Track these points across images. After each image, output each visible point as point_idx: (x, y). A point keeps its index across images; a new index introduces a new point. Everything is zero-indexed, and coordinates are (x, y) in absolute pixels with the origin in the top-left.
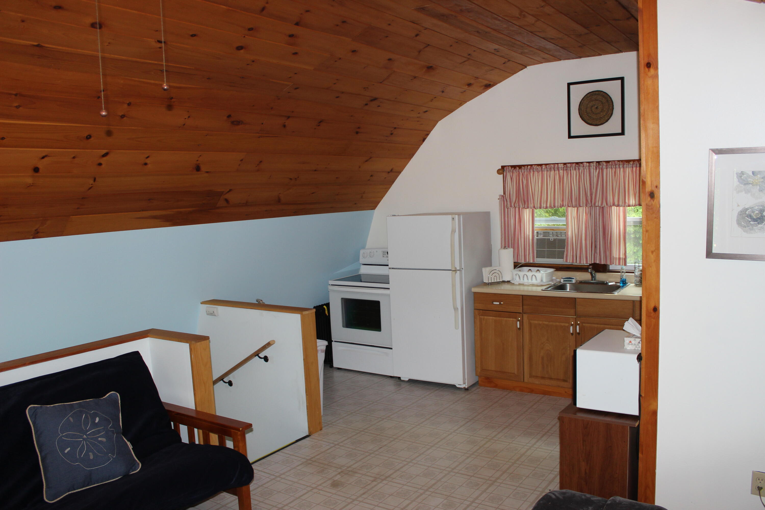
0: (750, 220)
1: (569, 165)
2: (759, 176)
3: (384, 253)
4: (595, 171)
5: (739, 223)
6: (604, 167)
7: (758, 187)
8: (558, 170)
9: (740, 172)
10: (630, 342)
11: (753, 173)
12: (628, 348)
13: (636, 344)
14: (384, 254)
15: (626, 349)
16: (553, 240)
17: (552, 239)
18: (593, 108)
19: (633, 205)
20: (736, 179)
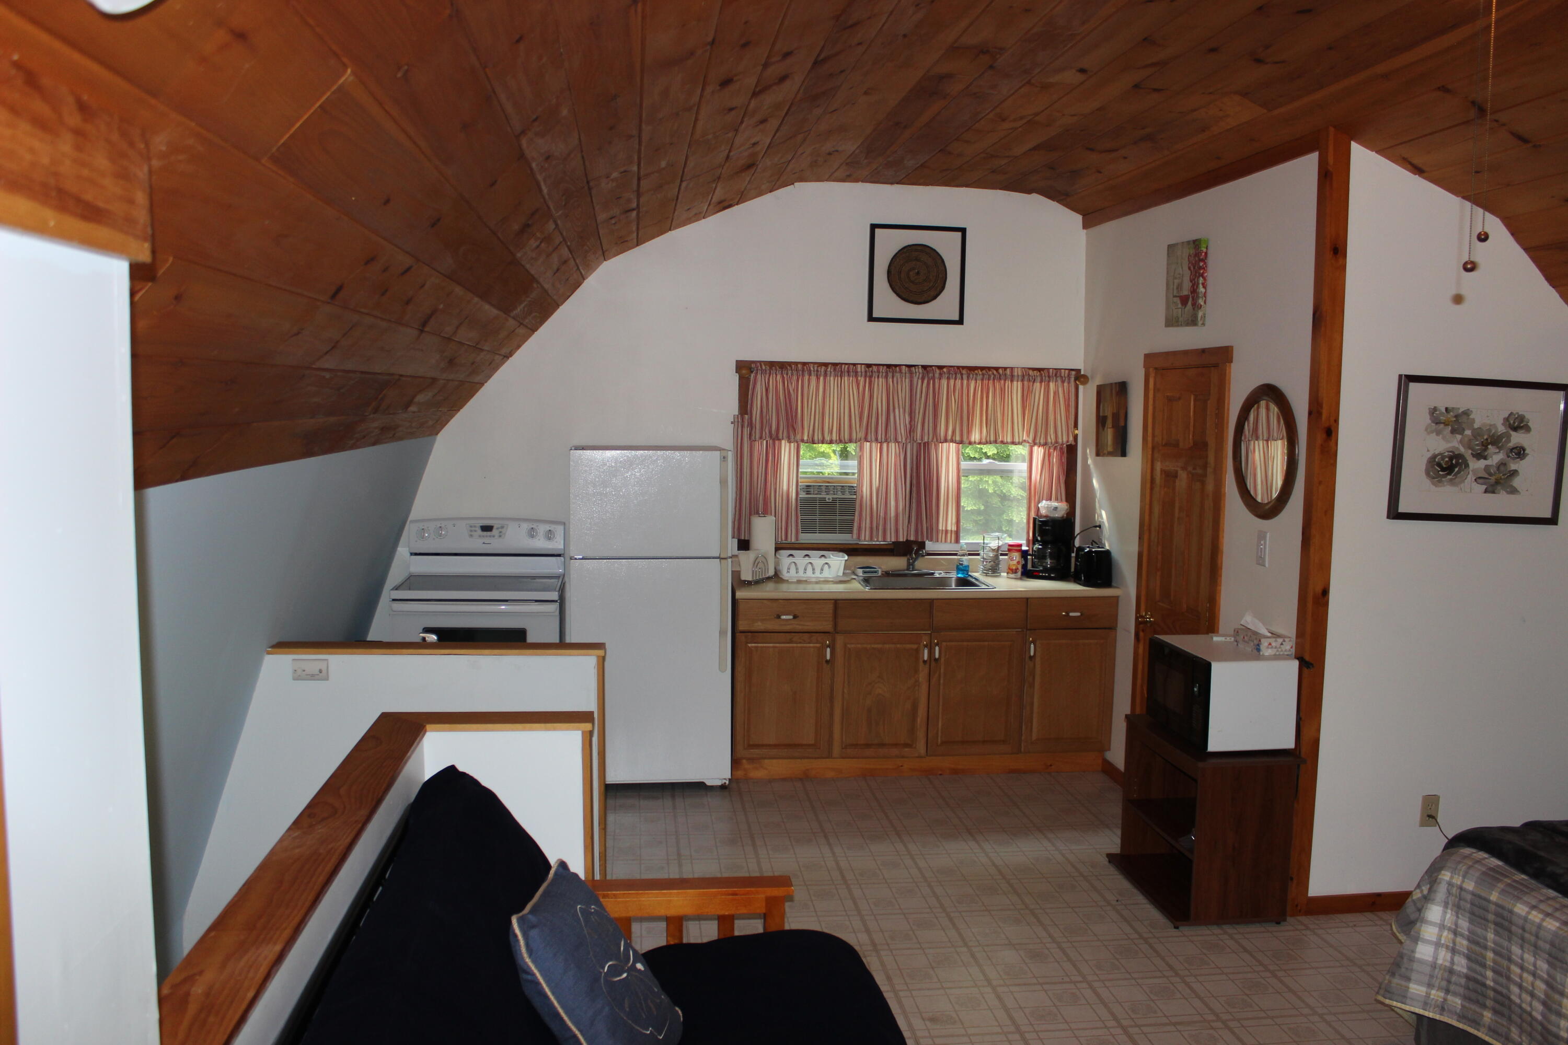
0: (1439, 470)
1: (875, 368)
2: (1451, 413)
3: (473, 529)
4: (920, 381)
5: (1428, 474)
6: (937, 375)
7: (1450, 428)
8: (856, 376)
9: (1433, 408)
10: (1270, 644)
11: (1447, 409)
12: (1267, 654)
13: (1278, 647)
14: (471, 531)
15: (1263, 655)
16: (830, 501)
17: (829, 499)
18: (911, 273)
19: (977, 441)
20: (1428, 417)
